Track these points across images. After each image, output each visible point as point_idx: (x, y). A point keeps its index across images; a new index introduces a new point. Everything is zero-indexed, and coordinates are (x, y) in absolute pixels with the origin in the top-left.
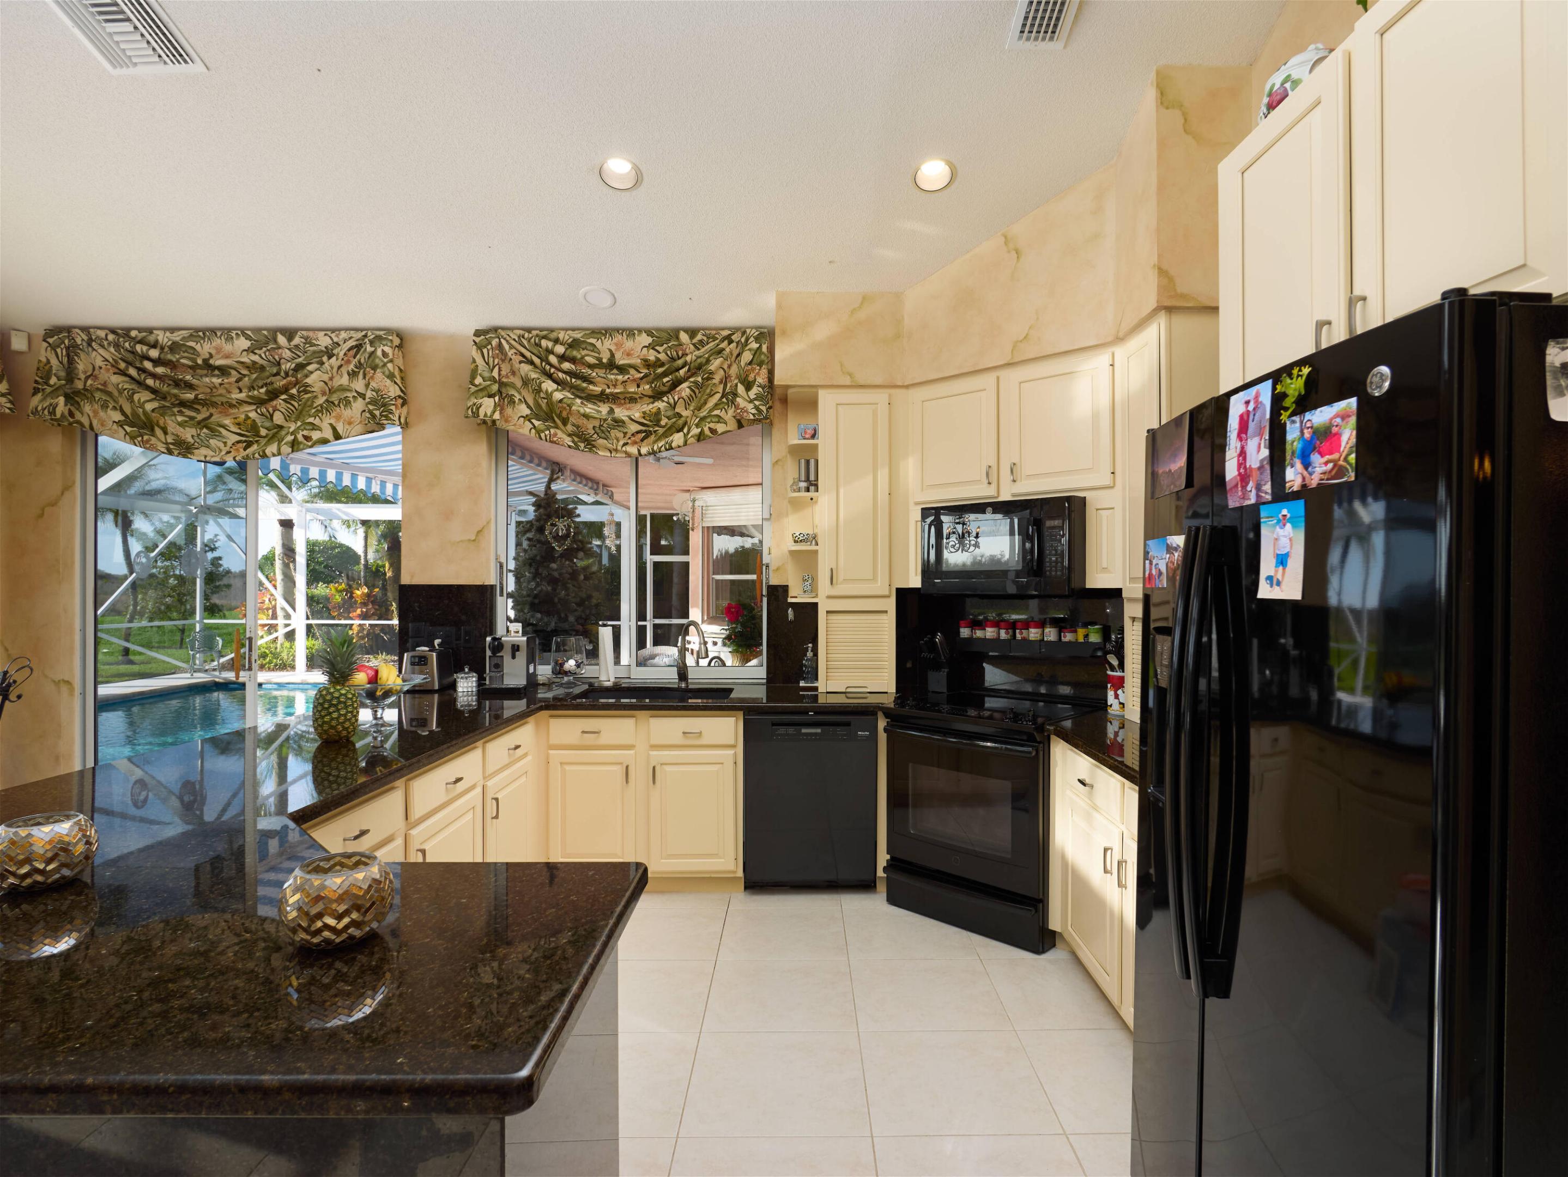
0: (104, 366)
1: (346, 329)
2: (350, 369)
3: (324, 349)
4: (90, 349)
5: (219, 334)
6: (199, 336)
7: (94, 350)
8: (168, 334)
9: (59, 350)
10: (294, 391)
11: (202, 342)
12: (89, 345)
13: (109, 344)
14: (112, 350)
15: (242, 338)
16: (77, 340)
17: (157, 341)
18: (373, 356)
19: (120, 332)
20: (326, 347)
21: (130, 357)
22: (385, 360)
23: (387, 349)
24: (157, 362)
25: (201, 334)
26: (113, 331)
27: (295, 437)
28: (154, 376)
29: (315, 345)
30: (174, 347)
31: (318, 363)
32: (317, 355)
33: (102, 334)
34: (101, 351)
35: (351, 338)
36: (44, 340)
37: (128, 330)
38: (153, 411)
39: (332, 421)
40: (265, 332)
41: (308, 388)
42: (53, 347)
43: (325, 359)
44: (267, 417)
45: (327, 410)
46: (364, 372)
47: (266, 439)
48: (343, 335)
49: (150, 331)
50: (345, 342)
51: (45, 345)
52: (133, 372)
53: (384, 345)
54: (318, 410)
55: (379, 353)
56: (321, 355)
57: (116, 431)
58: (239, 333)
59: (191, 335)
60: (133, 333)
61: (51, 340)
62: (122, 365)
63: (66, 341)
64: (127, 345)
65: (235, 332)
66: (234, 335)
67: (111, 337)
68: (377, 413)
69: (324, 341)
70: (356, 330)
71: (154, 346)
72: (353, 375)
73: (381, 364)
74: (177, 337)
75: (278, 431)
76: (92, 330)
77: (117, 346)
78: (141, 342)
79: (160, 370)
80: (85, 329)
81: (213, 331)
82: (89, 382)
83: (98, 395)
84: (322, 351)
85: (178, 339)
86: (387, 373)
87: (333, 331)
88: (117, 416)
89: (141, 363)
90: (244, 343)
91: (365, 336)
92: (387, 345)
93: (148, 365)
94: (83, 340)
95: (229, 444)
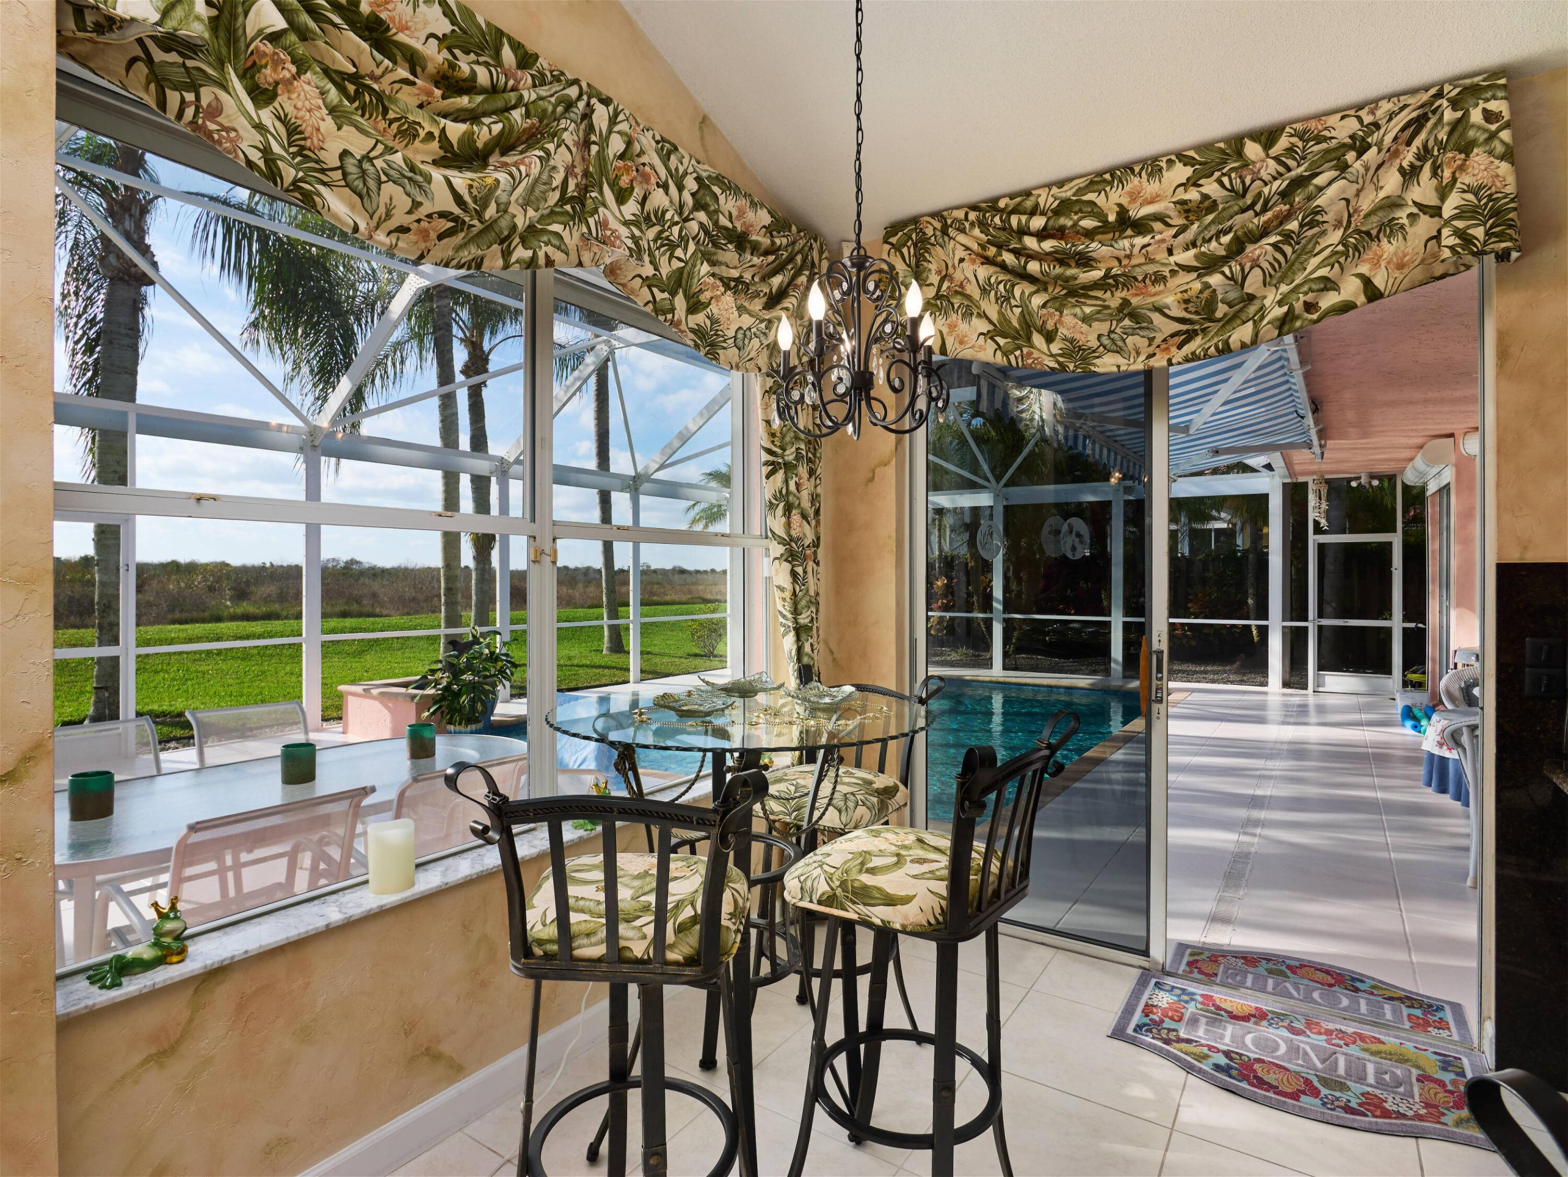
0: (967, 257)
1: (1389, 97)
2: (1405, 164)
3: (1348, 140)
4: (946, 238)
5: (1137, 169)
6: (1105, 181)
7: (951, 238)
8: (1055, 190)
9: (905, 250)
10: (1293, 225)
11: (1108, 189)
12: (945, 232)
13: (972, 224)
14: (977, 232)
15: (1179, 165)
16: (926, 231)
17: (1037, 205)
18: (1460, 129)
19: (984, 205)
20: (1350, 137)
21: (1003, 236)
22: (1493, 127)
23: (1493, 106)
24: (1042, 235)
25: (1107, 176)
26: (974, 207)
27: (1291, 309)
28: (1038, 257)
29: (1326, 139)
30: (1064, 207)
31: (1336, 168)
32: (1333, 155)
33: (960, 214)
34: (961, 238)
35: (1405, 106)
36: (886, 242)
37: (996, 200)
38: (1044, 306)
39: (1364, 269)
40: (1222, 145)
41: (1319, 218)
42: (897, 248)
43: (1350, 156)
44: (1236, 282)
45: (1356, 248)
46: (1434, 163)
47: (1221, 324)
48: (1386, 107)
49: (1027, 193)
50: (1390, 119)
51: (887, 247)
52: (1008, 258)
53: (1487, 100)
54: (1334, 253)
55: (1476, 116)
56: (1339, 154)
57: (980, 347)
58: (1173, 157)
59: (1092, 182)
60: (1002, 204)
61: (894, 240)
62: (992, 251)
63: (914, 236)
64: (997, 220)
65: (1164, 159)
66: (1163, 164)
67: (973, 216)
68: (1479, 232)
69: (1344, 130)
70: (1413, 92)
71: (1033, 212)
72: (1410, 175)
73: (1482, 137)
74: (1067, 192)
75: (1245, 306)
76: (945, 213)
77: (983, 225)
78: (1015, 211)
79: (1048, 245)
80: (937, 215)
81: (1128, 168)
82: (946, 284)
83: (956, 301)
84: (1344, 145)
85: (1069, 194)
86: (1500, 149)
87: (1360, 107)
88: (984, 327)
89: (1020, 240)
90: (1182, 172)
91: (1439, 95)
92: (1494, 97)
93: (1030, 242)
94: (935, 229)
95: (1159, 338)
